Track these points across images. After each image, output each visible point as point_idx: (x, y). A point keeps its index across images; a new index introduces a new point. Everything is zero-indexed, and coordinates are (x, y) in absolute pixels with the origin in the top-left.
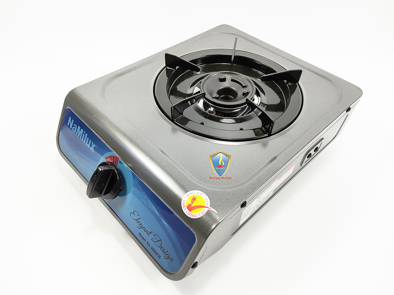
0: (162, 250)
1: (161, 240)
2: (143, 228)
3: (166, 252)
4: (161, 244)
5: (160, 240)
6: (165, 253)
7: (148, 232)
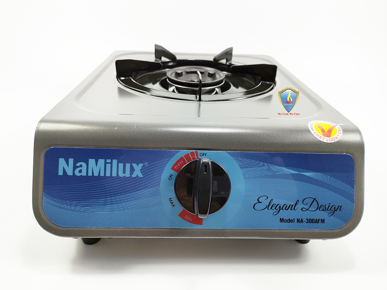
0: (323, 210)
1: (315, 199)
2: (282, 208)
3: (329, 206)
4: (318, 203)
5: (313, 201)
6: (327, 209)
7: (292, 206)
